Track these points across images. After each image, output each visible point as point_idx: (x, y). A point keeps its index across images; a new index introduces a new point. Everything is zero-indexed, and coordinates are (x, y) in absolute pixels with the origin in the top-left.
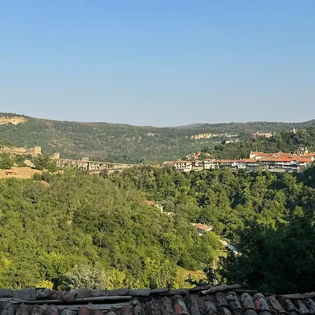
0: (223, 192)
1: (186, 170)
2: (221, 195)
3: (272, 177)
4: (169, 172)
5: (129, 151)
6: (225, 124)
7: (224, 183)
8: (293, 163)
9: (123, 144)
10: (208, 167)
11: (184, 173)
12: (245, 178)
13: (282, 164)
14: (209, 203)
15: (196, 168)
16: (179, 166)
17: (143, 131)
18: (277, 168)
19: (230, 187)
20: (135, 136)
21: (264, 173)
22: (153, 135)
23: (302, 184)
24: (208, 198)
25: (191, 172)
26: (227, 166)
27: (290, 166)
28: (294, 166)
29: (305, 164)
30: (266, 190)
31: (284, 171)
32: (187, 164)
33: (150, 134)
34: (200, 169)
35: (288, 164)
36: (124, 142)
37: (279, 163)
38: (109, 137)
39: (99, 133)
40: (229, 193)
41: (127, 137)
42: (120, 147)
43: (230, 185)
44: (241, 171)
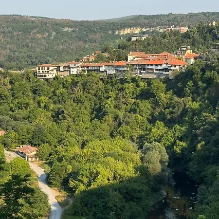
0: (87, 104)
1: (49, 76)
2: (83, 107)
3: (142, 84)
4: (28, 78)
5: (38, 50)
6: (161, 15)
7: (89, 93)
8: (164, 66)
9: (31, 42)
10: (74, 71)
11: (47, 80)
12: (112, 85)
13: (153, 67)
14: (65, 118)
15: (61, 73)
16: (41, 71)
17: (57, 25)
18: (148, 72)
19: (94, 98)
20: (48, 32)
21: (134, 80)
22: (70, 30)
23: (170, 92)
24: (63, 112)
25: (54, 78)
26: (95, 70)
27: (162, 70)
28: (166, 70)
29: (178, 67)
30: (133, 101)
31: (155, 76)
32: (51, 68)
33: (66, 29)
34: (66, 74)
35: (160, 67)
36: (34, 39)
37: (150, 67)
38: (15, 33)
39: (3, 28)
40: (93, 104)
41: (38, 32)
42: (27, 46)
43: (95, 95)
44: (110, 77)
